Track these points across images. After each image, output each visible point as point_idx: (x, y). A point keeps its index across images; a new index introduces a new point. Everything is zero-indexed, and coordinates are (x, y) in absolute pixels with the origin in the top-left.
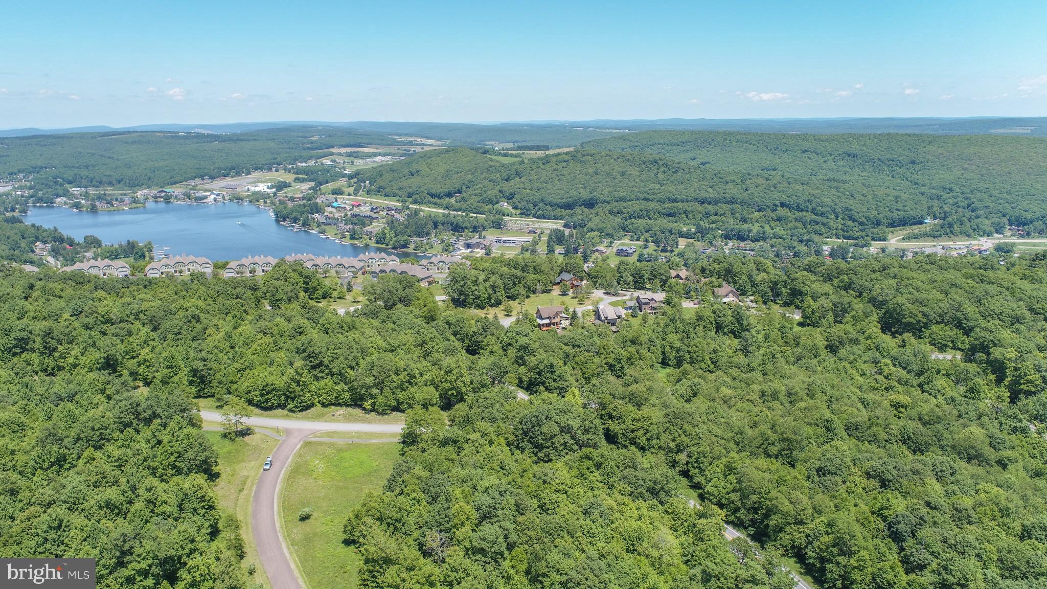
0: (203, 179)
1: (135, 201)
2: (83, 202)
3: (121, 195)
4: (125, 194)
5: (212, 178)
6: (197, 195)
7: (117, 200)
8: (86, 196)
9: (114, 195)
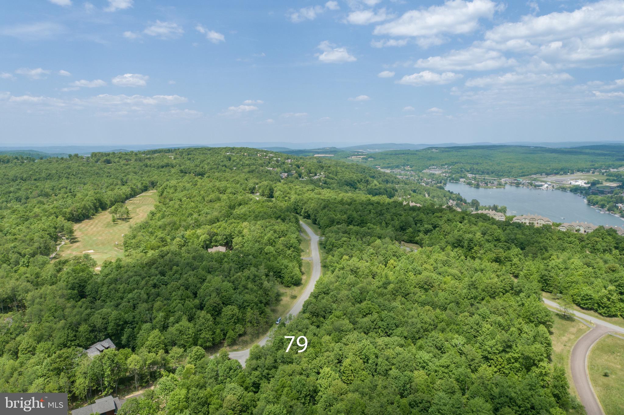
0: (541, 175)
1: (500, 184)
2: (473, 182)
3: (493, 180)
4: (495, 180)
5: (548, 174)
6: (536, 184)
7: (490, 182)
8: (475, 179)
9: (489, 179)
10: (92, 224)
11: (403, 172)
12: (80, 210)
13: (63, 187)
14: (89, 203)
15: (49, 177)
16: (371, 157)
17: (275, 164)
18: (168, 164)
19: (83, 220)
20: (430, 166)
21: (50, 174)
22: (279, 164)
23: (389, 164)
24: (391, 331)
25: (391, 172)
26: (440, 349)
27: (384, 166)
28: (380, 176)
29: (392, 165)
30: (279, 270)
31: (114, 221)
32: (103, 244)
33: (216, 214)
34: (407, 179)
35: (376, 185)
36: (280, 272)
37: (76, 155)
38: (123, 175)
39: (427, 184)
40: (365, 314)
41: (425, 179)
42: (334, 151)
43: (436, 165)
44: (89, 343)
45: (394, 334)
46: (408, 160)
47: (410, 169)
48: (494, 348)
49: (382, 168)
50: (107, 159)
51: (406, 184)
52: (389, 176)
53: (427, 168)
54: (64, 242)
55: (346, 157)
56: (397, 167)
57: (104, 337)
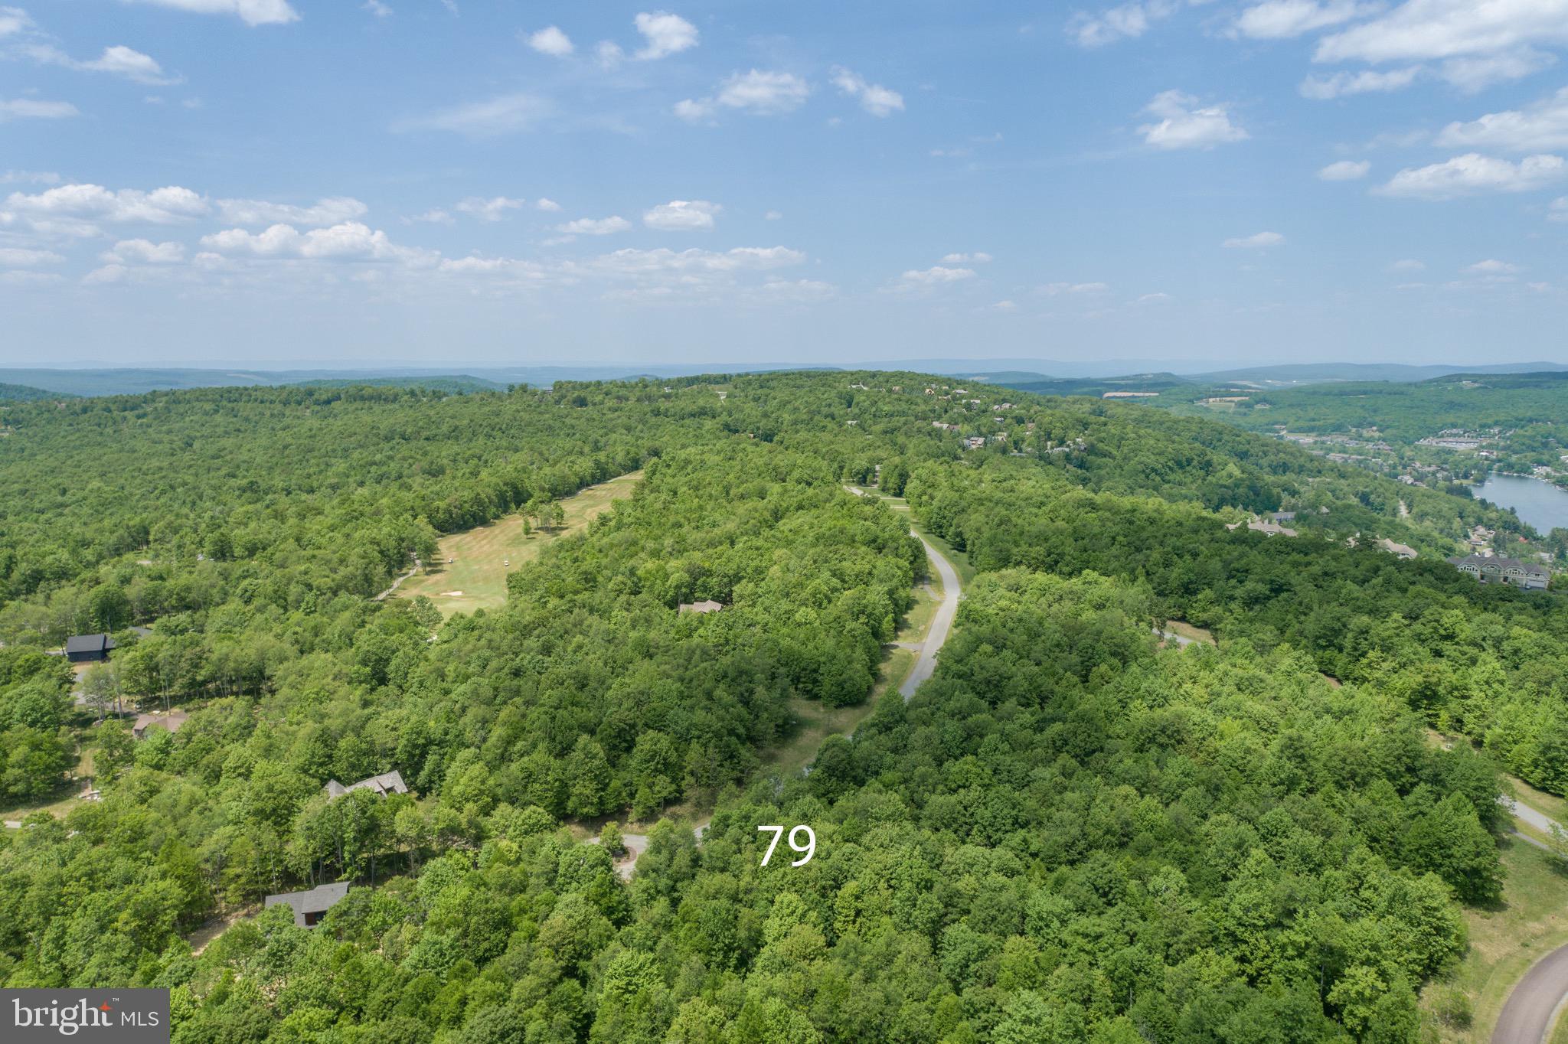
10: (486, 537)
11: (1352, 445)
12: (466, 505)
13: (473, 456)
14: (490, 491)
15: (454, 434)
16: (1264, 401)
17: (960, 414)
18: (703, 408)
19: (473, 527)
20: (1441, 429)
21: (456, 427)
22: (972, 415)
23: (1314, 420)
24: (1000, 834)
25: (1315, 443)
26: (1105, 895)
27: (1298, 424)
28: (1265, 454)
29: (1321, 423)
30: (814, 666)
31: (527, 531)
32: (486, 579)
33: (731, 526)
34: (1360, 462)
35: (1230, 476)
36: (815, 671)
37: (524, 388)
38: (602, 432)
39: (1420, 478)
40: (954, 786)
41: (1418, 465)
42: (1163, 384)
43: (1462, 426)
44: (354, 774)
45: (1004, 843)
46: (1375, 411)
47: (1377, 434)
48: (1253, 913)
49: (1291, 431)
50: (579, 397)
51: (1342, 476)
52: (1292, 454)
53: (1434, 432)
54: (416, 570)
55: (1191, 401)
56: (1339, 428)
57: (389, 767)
